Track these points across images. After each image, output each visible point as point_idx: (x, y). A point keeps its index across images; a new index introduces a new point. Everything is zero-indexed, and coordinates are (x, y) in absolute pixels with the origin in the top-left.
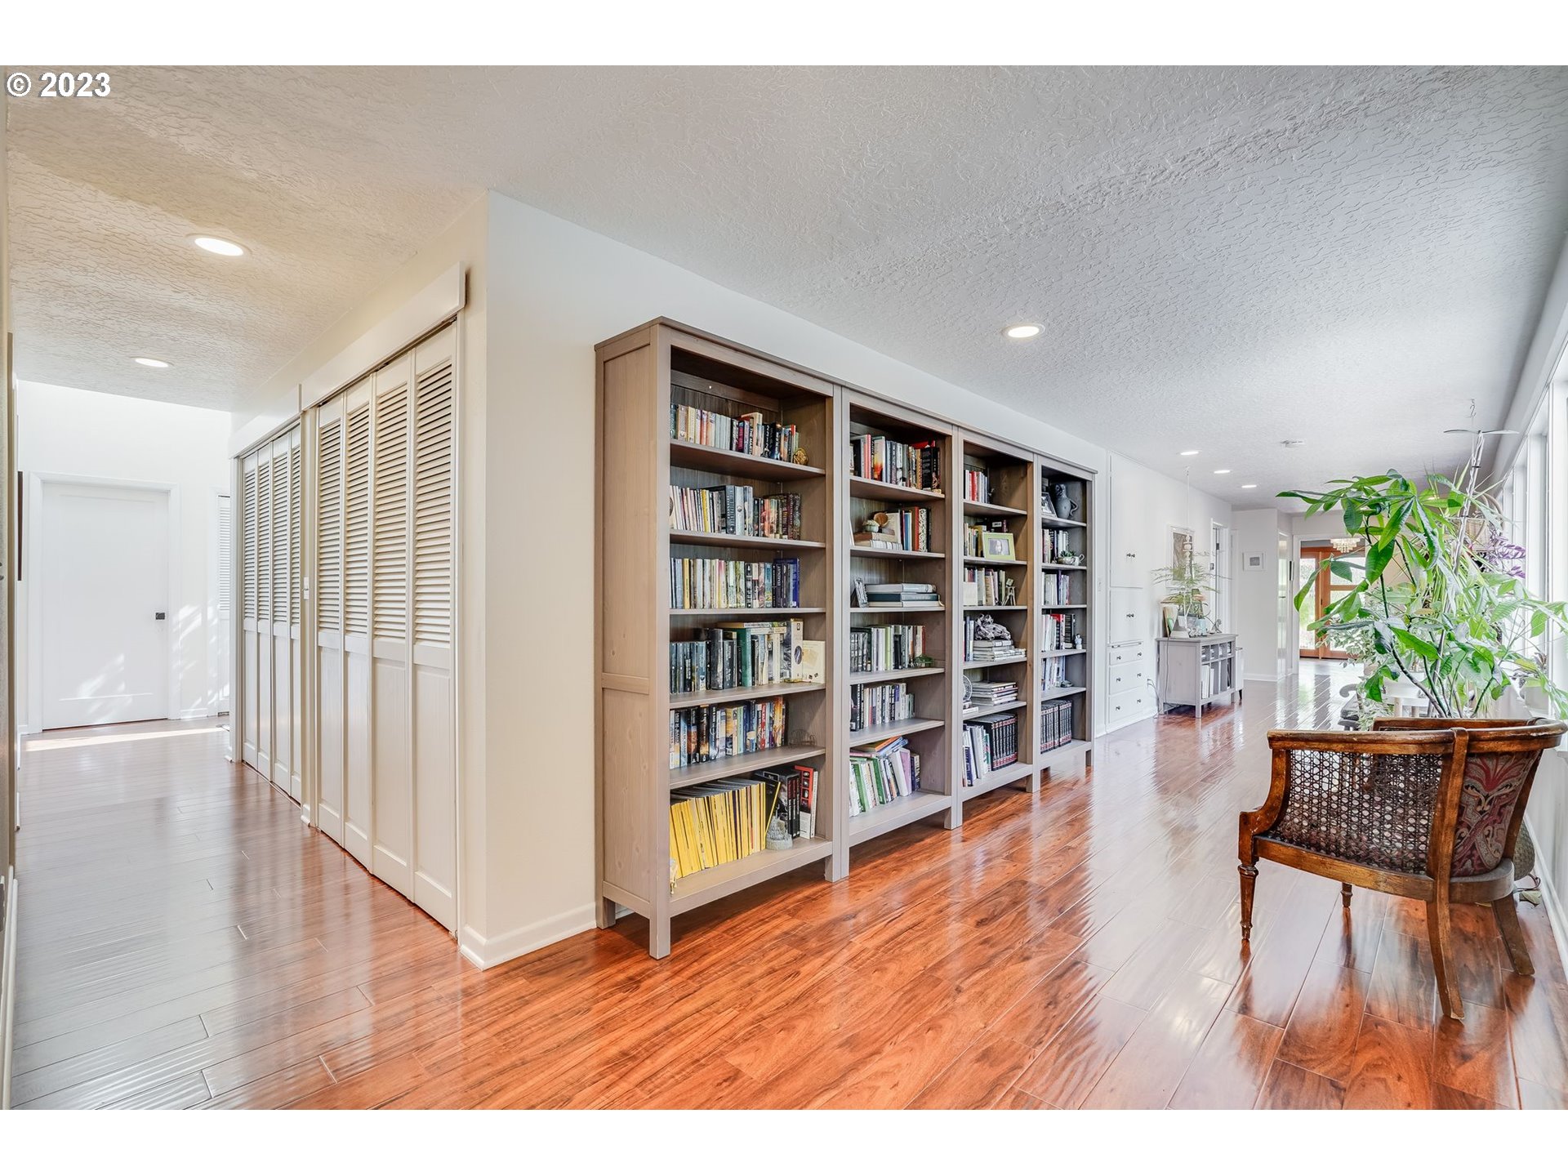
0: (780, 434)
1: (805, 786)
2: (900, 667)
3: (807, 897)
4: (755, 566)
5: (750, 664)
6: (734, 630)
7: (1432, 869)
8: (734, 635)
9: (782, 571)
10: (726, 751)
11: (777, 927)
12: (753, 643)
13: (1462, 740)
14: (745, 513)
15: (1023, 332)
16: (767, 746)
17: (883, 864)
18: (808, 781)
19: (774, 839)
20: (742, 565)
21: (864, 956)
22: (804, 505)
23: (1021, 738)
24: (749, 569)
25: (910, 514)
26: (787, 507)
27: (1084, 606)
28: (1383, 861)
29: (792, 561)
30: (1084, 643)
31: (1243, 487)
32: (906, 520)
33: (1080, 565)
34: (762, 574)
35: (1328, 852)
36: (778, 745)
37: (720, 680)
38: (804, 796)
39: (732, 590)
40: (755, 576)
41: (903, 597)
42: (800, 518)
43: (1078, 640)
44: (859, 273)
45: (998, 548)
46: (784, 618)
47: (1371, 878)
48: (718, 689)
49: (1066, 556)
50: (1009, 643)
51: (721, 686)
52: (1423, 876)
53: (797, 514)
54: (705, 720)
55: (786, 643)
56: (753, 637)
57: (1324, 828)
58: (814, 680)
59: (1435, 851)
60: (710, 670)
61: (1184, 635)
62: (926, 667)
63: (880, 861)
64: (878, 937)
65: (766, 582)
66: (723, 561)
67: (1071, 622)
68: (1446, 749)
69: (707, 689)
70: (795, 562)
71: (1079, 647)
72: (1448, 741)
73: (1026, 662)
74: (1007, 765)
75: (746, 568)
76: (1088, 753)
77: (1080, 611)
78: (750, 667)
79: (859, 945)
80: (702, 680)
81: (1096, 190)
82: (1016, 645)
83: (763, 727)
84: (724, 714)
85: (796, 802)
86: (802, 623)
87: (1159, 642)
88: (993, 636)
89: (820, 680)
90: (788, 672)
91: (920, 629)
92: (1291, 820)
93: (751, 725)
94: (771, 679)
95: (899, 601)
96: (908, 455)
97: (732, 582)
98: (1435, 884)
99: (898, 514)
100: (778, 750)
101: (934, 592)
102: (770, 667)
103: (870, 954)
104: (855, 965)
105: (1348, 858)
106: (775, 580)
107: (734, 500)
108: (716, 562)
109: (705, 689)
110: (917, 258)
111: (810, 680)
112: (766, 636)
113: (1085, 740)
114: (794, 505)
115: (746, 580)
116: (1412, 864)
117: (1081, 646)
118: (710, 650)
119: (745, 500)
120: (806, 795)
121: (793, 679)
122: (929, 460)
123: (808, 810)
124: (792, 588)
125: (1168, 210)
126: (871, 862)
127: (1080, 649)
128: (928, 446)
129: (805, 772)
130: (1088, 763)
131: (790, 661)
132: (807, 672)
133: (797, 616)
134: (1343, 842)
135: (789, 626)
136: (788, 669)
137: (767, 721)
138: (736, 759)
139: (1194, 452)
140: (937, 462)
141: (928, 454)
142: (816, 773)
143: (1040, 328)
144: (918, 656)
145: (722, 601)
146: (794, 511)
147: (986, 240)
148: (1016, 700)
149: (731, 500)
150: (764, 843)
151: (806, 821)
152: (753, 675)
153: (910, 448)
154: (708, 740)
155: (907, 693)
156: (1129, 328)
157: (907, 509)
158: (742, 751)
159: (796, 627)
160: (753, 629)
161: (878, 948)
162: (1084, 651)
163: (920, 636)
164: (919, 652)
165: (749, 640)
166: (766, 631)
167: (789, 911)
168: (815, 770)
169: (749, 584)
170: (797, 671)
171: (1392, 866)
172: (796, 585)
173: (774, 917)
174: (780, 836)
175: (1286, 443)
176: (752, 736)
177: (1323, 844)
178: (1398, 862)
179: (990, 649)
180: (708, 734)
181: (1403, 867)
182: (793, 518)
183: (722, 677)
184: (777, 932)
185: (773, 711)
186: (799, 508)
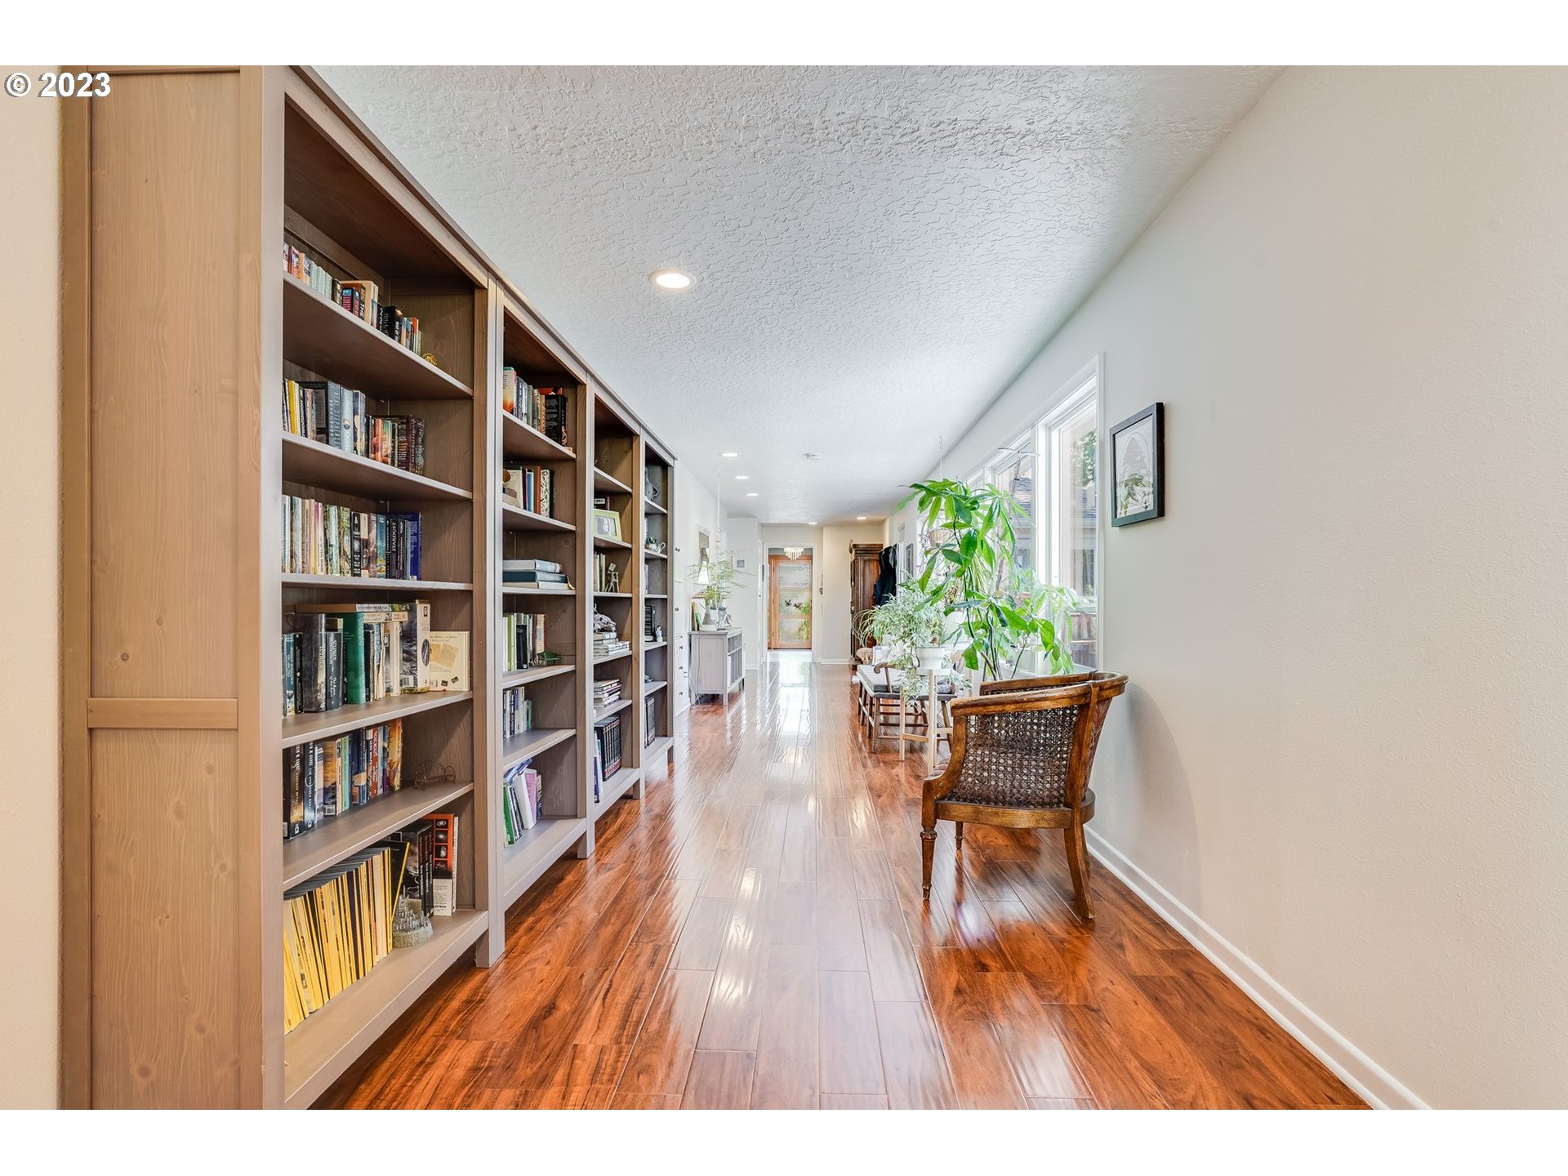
0: (400, 326)
1: (439, 840)
2: (525, 666)
3: (468, 1002)
4: (364, 516)
5: (363, 668)
6: (340, 615)
7: (1070, 800)
8: (340, 623)
9: (397, 529)
10: (324, 810)
11: (451, 1067)
12: (367, 636)
13: (1095, 691)
14: (355, 433)
15: (673, 281)
16: (380, 791)
17: (536, 922)
18: (446, 833)
19: (406, 931)
20: (346, 514)
21: (609, 1058)
22: (430, 437)
23: (625, 740)
24: (356, 522)
25: (532, 473)
26: (407, 435)
27: (665, 596)
28: (1037, 802)
29: (409, 516)
30: (665, 635)
31: (749, 495)
32: (529, 481)
33: (661, 553)
34: (374, 532)
35: (996, 803)
36: (397, 788)
37: (322, 696)
38: (438, 855)
39: (335, 551)
40: (364, 534)
41: (539, 576)
42: (423, 454)
43: (659, 632)
44: (535, 128)
45: (605, 528)
46: (405, 598)
47: (1033, 818)
48: (318, 711)
49: (652, 543)
50: (614, 635)
51: (323, 706)
52: (1062, 807)
53: (421, 449)
54: (297, 765)
55: (408, 635)
56: (367, 627)
57: (993, 783)
58: (451, 687)
59: (1072, 785)
60: (301, 681)
61: (712, 628)
62: (548, 665)
63: (531, 919)
64: (607, 1024)
65: (378, 544)
66: (320, 504)
67: (651, 613)
68: (1086, 699)
69: (296, 712)
70: (414, 518)
71: (660, 639)
72: (1086, 693)
73: (631, 656)
74: (615, 772)
75: (351, 519)
76: (671, 751)
77: (659, 602)
78: (364, 675)
79: (590, 1048)
80: (290, 698)
81: (851, 126)
82: (620, 637)
83: (374, 764)
84: (321, 751)
85: (429, 866)
86: (429, 606)
87: (690, 635)
88: (600, 627)
89: (461, 689)
90: (411, 678)
91: (541, 618)
92: (965, 780)
93: (359, 763)
94: (388, 690)
95: (534, 581)
96: (534, 398)
97: (334, 540)
98: (1072, 813)
99: (521, 471)
100: (397, 796)
101: (560, 573)
102: (387, 672)
103: (613, 1054)
104: (605, 1078)
105: (1011, 804)
106: (389, 542)
107: (340, 407)
108: (311, 504)
109: (293, 713)
110: (620, 135)
111: (444, 688)
112: (382, 626)
113: (666, 736)
114: (417, 435)
115: (353, 538)
116: (1056, 800)
117: (661, 638)
118: (300, 648)
119: (355, 412)
120: (443, 853)
121: (421, 686)
122: (555, 410)
123: (447, 875)
124: (409, 556)
125: (888, 180)
126: (521, 923)
127: (660, 642)
128: (553, 393)
129: (438, 821)
130: (670, 760)
131: (416, 662)
132: (439, 677)
133: (424, 595)
134: (1008, 792)
135: (412, 612)
136: (411, 673)
137: (380, 755)
138: (341, 823)
139: (734, 455)
140: (565, 414)
141: (554, 402)
142: (456, 819)
143: (692, 281)
144: (538, 652)
145: (319, 568)
146: (416, 443)
147: (710, 143)
148: (620, 699)
149: (336, 408)
150: (390, 941)
151: (445, 892)
152: (367, 685)
153: (536, 391)
154: (302, 797)
155: (525, 699)
156: (770, 305)
157: (530, 468)
158: (347, 807)
159: (422, 610)
160: (369, 614)
161: (618, 1040)
162: (665, 643)
163: (541, 627)
164: (540, 649)
165: (361, 631)
166: (382, 617)
167: (453, 1033)
168: (455, 816)
169: (357, 545)
170: (426, 675)
171: (1043, 805)
172: (415, 552)
173: (437, 1051)
174: (416, 923)
175: (808, 455)
176: (362, 779)
177: (993, 797)
178: (1047, 800)
179: (601, 642)
180: (302, 788)
181: (1051, 804)
182: (415, 454)
183: (324, 691)
184: (459, 1073)
185: (387, 738)
186: (423, 441)
